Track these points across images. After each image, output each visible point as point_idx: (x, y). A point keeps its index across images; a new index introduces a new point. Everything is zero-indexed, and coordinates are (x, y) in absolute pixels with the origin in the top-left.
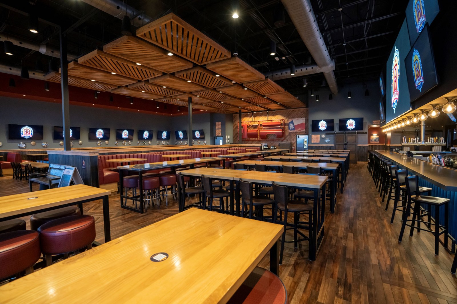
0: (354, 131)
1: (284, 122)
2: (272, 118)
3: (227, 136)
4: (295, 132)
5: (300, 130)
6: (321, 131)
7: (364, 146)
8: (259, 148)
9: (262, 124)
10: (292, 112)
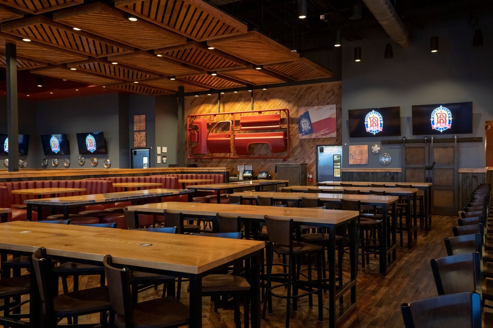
0: (449, 136)
1: (288, 114)
2: (262, 105)
3: (159, 149)
4: (315, 139)
5: (325, 134)
6: (370, 135)
7: (474, 172)
8: (221, 175)
9: (239, 121)
10: (306, 91)
